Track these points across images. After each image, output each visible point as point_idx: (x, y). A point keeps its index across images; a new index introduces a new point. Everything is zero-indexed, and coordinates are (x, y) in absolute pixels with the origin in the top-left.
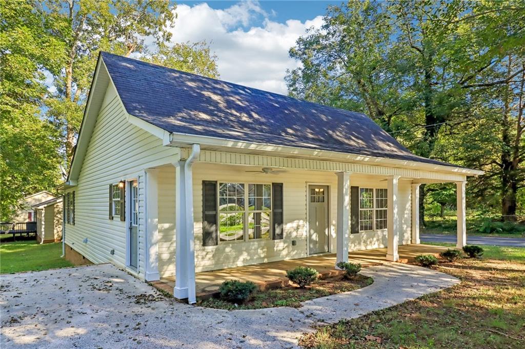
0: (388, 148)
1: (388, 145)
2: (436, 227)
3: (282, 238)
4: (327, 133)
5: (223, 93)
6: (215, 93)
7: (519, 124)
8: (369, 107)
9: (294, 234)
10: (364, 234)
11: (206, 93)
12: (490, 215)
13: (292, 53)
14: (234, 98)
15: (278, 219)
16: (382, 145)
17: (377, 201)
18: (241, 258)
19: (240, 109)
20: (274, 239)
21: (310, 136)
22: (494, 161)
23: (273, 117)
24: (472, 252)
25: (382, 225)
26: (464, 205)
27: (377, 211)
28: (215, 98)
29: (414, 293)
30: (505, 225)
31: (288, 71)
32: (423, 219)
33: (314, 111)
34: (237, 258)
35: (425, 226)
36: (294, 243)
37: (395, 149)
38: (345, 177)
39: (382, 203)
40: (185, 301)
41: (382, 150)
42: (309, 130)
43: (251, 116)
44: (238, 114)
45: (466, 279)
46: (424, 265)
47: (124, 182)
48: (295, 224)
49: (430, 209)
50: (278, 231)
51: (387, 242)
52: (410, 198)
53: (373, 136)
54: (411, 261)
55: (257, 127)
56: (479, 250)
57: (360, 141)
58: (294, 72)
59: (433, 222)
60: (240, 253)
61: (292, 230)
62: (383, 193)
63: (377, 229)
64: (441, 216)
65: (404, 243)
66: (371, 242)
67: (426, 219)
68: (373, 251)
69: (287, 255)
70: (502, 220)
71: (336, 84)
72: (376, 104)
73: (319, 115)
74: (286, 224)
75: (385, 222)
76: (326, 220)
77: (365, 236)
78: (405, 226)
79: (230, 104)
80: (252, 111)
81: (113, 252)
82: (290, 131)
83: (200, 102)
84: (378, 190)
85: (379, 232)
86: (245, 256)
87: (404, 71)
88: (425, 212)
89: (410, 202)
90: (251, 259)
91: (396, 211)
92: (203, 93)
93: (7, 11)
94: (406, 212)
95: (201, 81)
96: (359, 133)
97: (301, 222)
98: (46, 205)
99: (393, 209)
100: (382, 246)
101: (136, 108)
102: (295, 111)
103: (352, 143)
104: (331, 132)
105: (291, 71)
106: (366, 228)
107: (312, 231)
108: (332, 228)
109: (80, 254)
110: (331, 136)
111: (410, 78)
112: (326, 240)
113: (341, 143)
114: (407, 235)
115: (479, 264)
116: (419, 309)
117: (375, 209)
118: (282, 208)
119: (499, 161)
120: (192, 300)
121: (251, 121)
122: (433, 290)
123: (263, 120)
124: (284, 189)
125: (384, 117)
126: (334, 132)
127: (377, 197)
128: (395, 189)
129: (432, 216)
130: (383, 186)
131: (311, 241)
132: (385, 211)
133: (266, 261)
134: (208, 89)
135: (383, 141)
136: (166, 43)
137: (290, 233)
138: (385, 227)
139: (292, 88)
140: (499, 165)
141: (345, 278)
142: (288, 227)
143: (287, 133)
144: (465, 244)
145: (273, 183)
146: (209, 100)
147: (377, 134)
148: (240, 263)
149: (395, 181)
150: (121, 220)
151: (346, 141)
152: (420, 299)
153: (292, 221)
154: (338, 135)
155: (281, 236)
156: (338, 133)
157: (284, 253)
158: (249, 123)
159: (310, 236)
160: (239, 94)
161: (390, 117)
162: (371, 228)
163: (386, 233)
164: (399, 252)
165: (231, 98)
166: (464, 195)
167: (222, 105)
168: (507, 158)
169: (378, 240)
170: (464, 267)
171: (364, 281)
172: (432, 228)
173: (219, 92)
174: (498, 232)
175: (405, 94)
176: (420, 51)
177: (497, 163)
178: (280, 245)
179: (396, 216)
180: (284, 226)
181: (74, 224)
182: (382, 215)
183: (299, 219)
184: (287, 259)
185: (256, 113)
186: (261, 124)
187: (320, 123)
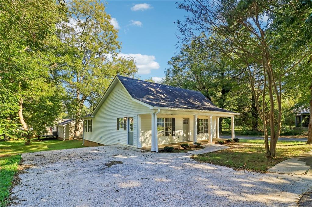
0: (208, 105)
1: (208, 104)
2: (226, 133)
3: (175, 136)
4: (188, 100)
5: (154, 88)
6: (152, 88)
7: (258, 92)
8: (200, 85)
9: (179, 134)
10: (200, 135)
11: (150, 88)
12: (247, 128)
13: (169, 63)
14: (158, 89)
15: (174, 129)
16: (206, 104)
17: (205, 123)
18: (163, 142)
19: (160, 93)
20: (173, 136)
21: (183, 102)
22: (249, 107)
23: (171, 95)
24: (236, 140)
25: (206, 132)
26: (234, 125)
27: (205, 127)
28: (153, 89)
29: (217, 150)
30: (253, 132)
31: (165, 69)
32: (221, 130)
33: (182, 92)
34: (162, 142)
35: (222, 133)
36: (178, 137)
37: (210, 105)
38: (196, 116)
39: (206, 124)
40: (155, 152)
41: (206, 105)
42: (182, 100)
43: (164, 96)
44: (160, 95)
45: (232, 147)
46: (220, 144)
47: (126, 118)
48: (179, 131)
49: (224, 126)
50: (174, 133)
51: (208, 138)
52: (216, 122)
53: (203, 100)
54: (216, 143)
55: (167, 99)
56: (238, 140)
57: (199, 103)
58: (168, 70)
59: (225, 131)
60: (163, 140)
61: (178, 133)
62: (207, 121)
63: (205, 133)
64: (229, 129)
65: (214, 138)
66: (203, 137)
67: (223, 130)
68: (203, 140)
69: (176, 141)
70: (252, 130)
71: (186, 75)
72: (202, 84)
73: (184, 93)
74: (176, 131)
75: (207, 130)
76: (188, 130)
77: (201, 135)
78: (214, 132)
79: (157, 92)
80: (164, 93)
81: (119, 141)
82: (177, 100)
83: (149, 92)
84: (205, 120)
85: (206, 134)
86: (164, 141)
87: (214, 72)
88: (222, 127)
89: (216, 124)
90: (166, 142)
91: (211, 127)
92: (149, 88)
93: (61, 49)
94: (215, 127)
95: (147, 83)
96: (198, 99)
97: (181, 130)
98: (66, 124)
99: (210, 126)
100: (206, 139)
101: (134, 96)
102: (177, 92)
103: (196, 103)
104: (189, 100)
105: (167, 69)
106: (201, 133)
107: (184, 134)
108: (190, 132)
109: (96, 143)
110: (189, 101)
111: (215, 74)
112: (188, 136)
113: (193, 104)
114: (215, 135)
115: (238, 144)
116: (218, 152)
117: (204, 126)
118: (175, 126)
119: (251, 107)
120: (157, 151)
121: (164, 97)
122: (222, 149)
123: (168, 97)
124: (176, 120)
125: (206, 89)
126: (190, 100)
127: (205, 122)
128: (211, 119)
129: (225, 129)
130: (207, 118)
131: (184, 137)
132: (207, 127)
133: (170, 143)
134: (149, 86)
135: (206, 102)
136: (116, 57)
137: (178, 134)
138: (208, 132)
139: (167, 76)
140: (251, 108)
141: (197, 147)
142: (177, 132)
143: (176, 101)
144: (234, 138)
145: (172, 118)
146: (151, 91)
147: (204, 99)
148: (163, 143)
149: (211, 117)
150: (124, 130)
151: (194, 103)
152: (218, 151)
153: (178, 130)
154: (191, 101)
155: (175, 135)
156: (191, 100)
157: (176, 140)
158: (164, 98)
159: (184, 135)
160: (159, 87)
161: (208, 89)
162: (203, 133)
163: (208, 134)
164: (212, 141)
165: (157, 89)
166: (234, 121)
167: (155, 92)
168: (254, 106)
169: (205, 137)
170: (232, 145)
171: (202, 148)
172: (225, 133)
173: (153, 87)
174: (250, 135)
175: (214, 80)
176: (219, 64)
177: (250, 108)
178: (174, 138)
179: (211, 128)
180: (176, 132)
181: (92, 132)
182: (206, 128)
183: (180, 129)
184: (177, 142)
185: (166, 94)
186: (168, 98)
187: (185, 97)
